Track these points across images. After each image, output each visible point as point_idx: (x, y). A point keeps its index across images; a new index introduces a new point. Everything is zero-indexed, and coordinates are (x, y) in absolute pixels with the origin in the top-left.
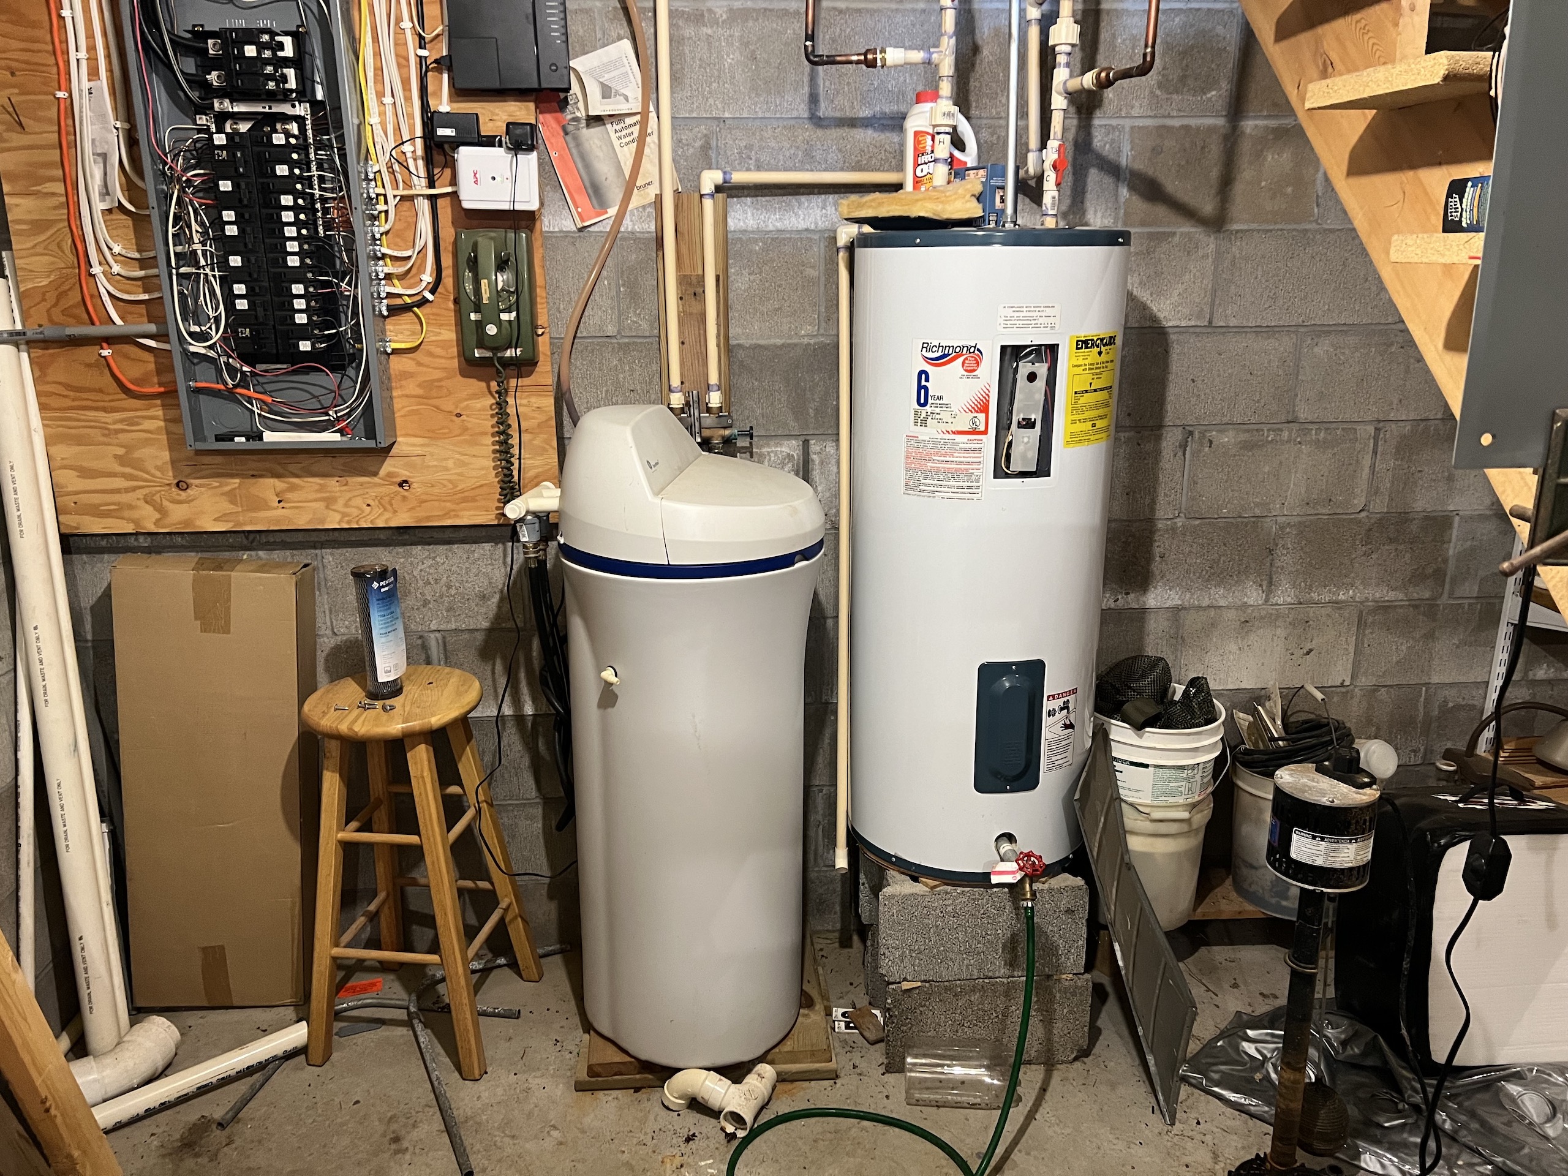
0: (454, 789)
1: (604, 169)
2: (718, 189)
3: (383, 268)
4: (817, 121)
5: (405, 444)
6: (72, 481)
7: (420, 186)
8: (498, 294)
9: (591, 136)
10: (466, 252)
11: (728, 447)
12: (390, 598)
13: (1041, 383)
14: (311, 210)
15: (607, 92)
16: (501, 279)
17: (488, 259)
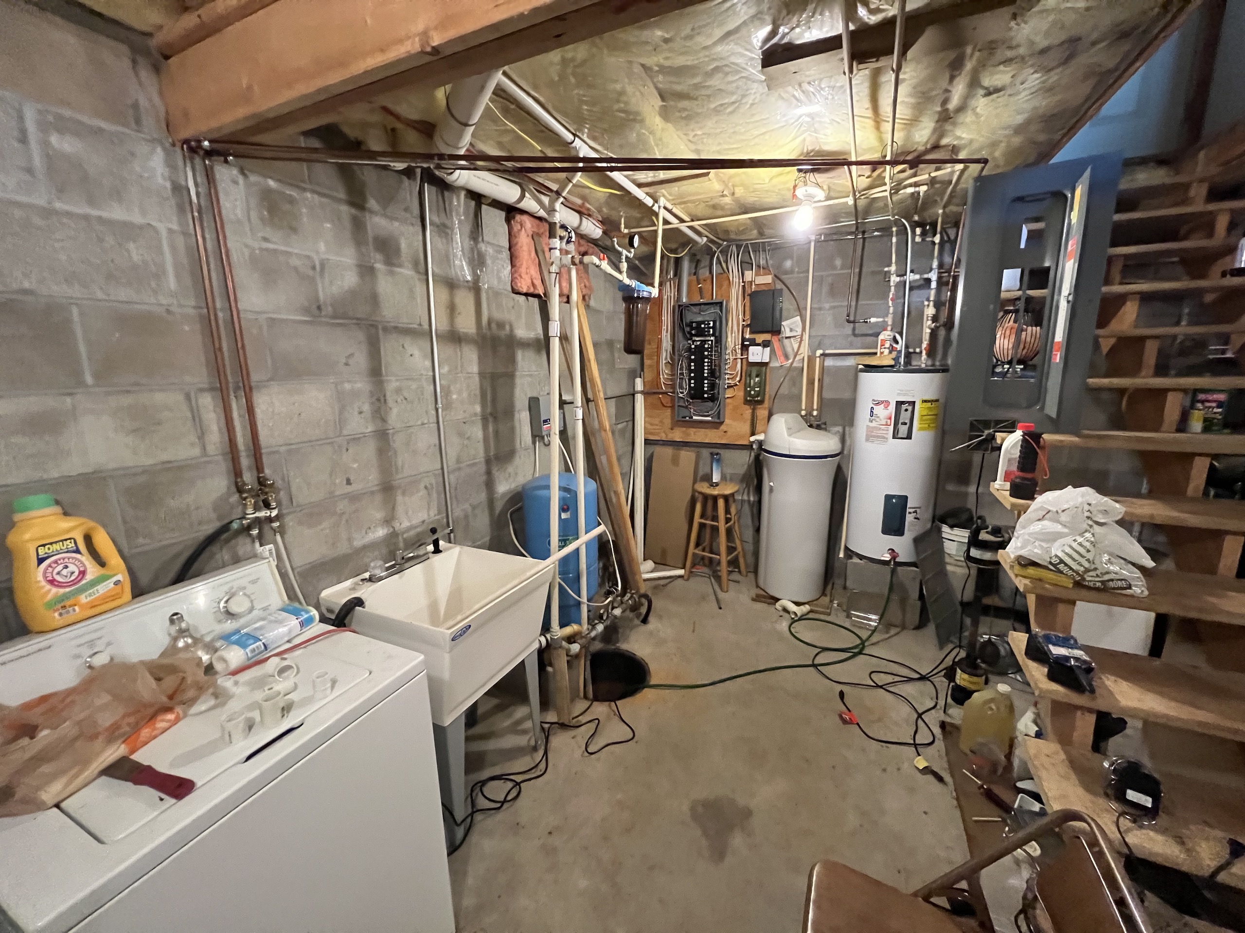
0: (728, 516)
1: (789, 350)
2: (822, 355)
3: (727, 377)
4: (855, 335)
5: (727, 421)
6: (649, 427)
7: (739, 356)
8: (755, 383)
9: (786, 341)
10: (748, 373)
11: (818, 427)
12: (718, 461)
13: (909, 412)
14: (711, 362)
15: (791, 330)
16: (757, 379)
17: (754, 374)
